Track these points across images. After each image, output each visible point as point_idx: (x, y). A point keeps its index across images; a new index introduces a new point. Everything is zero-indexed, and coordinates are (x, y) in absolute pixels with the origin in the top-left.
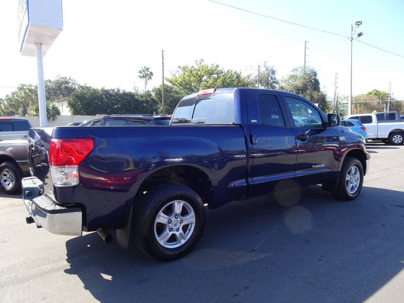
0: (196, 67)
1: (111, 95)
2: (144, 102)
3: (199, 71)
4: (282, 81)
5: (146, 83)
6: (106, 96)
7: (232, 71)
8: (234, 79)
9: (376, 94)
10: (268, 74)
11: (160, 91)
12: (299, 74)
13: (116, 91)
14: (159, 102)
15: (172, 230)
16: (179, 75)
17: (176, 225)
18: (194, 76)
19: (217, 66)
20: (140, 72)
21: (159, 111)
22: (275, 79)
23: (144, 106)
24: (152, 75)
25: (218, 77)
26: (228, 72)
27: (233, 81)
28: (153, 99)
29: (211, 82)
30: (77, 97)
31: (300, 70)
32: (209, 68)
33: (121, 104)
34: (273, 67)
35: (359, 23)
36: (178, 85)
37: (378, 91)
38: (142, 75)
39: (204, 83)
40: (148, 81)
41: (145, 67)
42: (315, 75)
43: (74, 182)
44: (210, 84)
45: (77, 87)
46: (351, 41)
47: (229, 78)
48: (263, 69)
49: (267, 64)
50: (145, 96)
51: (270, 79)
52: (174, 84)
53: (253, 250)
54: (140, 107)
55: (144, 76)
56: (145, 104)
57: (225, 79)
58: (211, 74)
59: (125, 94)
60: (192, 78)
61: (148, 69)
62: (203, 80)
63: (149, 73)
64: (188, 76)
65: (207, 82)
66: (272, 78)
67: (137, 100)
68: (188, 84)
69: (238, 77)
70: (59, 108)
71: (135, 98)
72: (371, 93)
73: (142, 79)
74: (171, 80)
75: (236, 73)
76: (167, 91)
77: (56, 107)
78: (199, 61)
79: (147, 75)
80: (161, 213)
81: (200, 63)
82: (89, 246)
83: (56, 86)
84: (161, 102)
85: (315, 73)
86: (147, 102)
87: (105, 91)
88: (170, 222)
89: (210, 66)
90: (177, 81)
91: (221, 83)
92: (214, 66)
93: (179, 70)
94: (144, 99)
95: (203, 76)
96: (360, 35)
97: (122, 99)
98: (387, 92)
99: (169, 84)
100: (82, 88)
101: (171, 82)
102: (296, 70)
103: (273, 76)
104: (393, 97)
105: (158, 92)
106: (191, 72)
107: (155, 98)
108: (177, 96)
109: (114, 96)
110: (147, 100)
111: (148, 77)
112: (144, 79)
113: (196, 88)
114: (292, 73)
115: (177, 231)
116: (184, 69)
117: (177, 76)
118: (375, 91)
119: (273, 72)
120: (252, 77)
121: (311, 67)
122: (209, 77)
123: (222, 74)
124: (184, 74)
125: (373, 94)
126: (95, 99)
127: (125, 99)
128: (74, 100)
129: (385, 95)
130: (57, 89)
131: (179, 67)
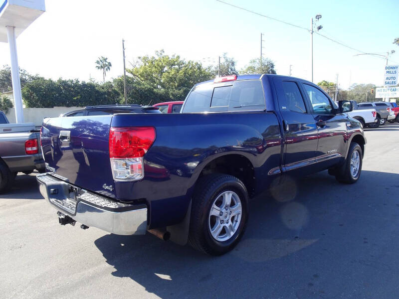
0: (157, 58)
1: (69, 86)
2: (105, 93)
3: (160, 61)
4: (241, 72)
5: (104, 73)
6: (64, 88)
7: (193, 62)
8: (195, 70)
9: (325, 85)
10: (228, 65)
11: (122, 82)
12: (257, 65)
13: (75, 82)
14: (121, 94)
15: (223, 223)
16: (140, 66)
17: (226, 217)
18: (156, 67)
19: (178, 57)
20: (98, 62)
21: (121, 102)
22: (235, 70)
23: (105, 98)
24: (110, 65)
25: (180, 68)
26: (189, 63)
27: (195, 72)
28: (114, 91)
29: (173, 73)
30: (32, 88)
31: (258, 61)
32: (170, 59)
33: (81, 95)
34: (232, 59)
35: (318, 17)
36: (139, 76)
37: (326, 82)
38: (100, 66)
39: (166, 74)
40: (106, 72)
41: (102, 58)
42: (272, 66)
43: (138, 176)
44: (173, 75)
45: (27, 78)
46: (312, 33)
47: (191, 69)
48: (223, 61)
49: (226, 56)
50: (106, 87)
51: (230, 70)
52: (134, 75)
53: (297, 237)
54: (102, 98)
55: (101, 66)
56: (106, 96)
57: (186, 69)
58: (172, 65)
59: (84, 85)
60: (154, 69)
61: (105, 60)
62: (164, 70)
63: (107, 64)
64: (150, 67)
65: (169, 73)
66: (232, 70)
67: (97, 92)
68: (149, 75)
69: (199, 68)
70: (11, 100)
71: (95, 89)
72: (320, 84)
73: (100, 70)
74: (131, 71)
75: (197, 64)
76: (129, 82)
77: (9, 100)
78: (159, 52)
79: (105, 65)
80: (214, 206)
81: (161, 54)
82: (123, 245)
83: (4, 77)
84: (123, 93)
85: (272, 64)
86: (109, 93)
87: (63, 82)
88: (221, 213)
89: (171, 57)
90: (137, 72)
91: (182, 74)
92: (175, 57)
93: (139, 60)
94: (105, 90)
95: (165, 67)
96: (320, 28)
97: (82, 90)
98: (335, 83)
99: (130, 75)
100: (33, 79)
101: (132, 73)
102: (254, 61)
103: (233, 68)
104: (339, 87)
105: (120, 83)
106: (152, 62)
107: (117, 89)
108: (140, 87)
109: (72, 87)
110: (108, 92)
111: (107, 68)
112: (103, 69)
113: (157, 79)
114: (251, 65)
115: (227, 223)
116: (145, 59)
117: (138, 66)
118: (324, 82)
119: (233, 64)
120: (213, 69)
121: (269, 59)
122: (170, 68)
123: (183, 65)
124: (145, 65)
125: (322, 84)
126: (52, 90)
127: (85, 90)
128: (28, 91)
129: (333, 85)
130: (5, 80)
131: (139, 58)
